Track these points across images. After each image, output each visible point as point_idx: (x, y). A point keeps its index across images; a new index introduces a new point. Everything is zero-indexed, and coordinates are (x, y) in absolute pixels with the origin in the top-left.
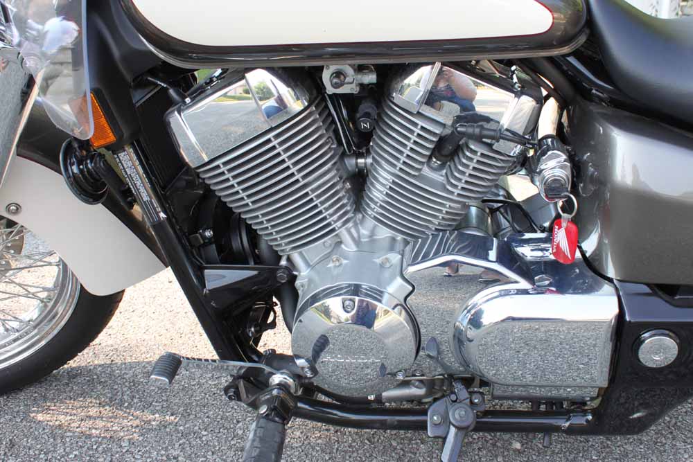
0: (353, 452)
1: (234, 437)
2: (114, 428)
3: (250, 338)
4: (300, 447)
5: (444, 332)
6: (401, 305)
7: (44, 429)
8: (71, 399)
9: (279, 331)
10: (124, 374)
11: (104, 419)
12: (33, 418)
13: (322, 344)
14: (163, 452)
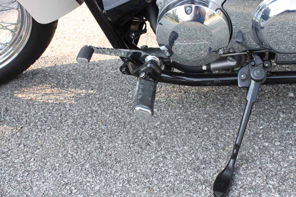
0: (195, 102)
1: (128, 99)
2: (60, 99)
3: (132, 40)
4: (165, 101)
5: (246, 27)
6: (220, 9)
7: (23, 102)
8: (35, 85)
9: (149, 42)
10: (63, 71)
11: (55, 94)
12: (16, 96)
13: (174, 36)
14: (89, 109)
